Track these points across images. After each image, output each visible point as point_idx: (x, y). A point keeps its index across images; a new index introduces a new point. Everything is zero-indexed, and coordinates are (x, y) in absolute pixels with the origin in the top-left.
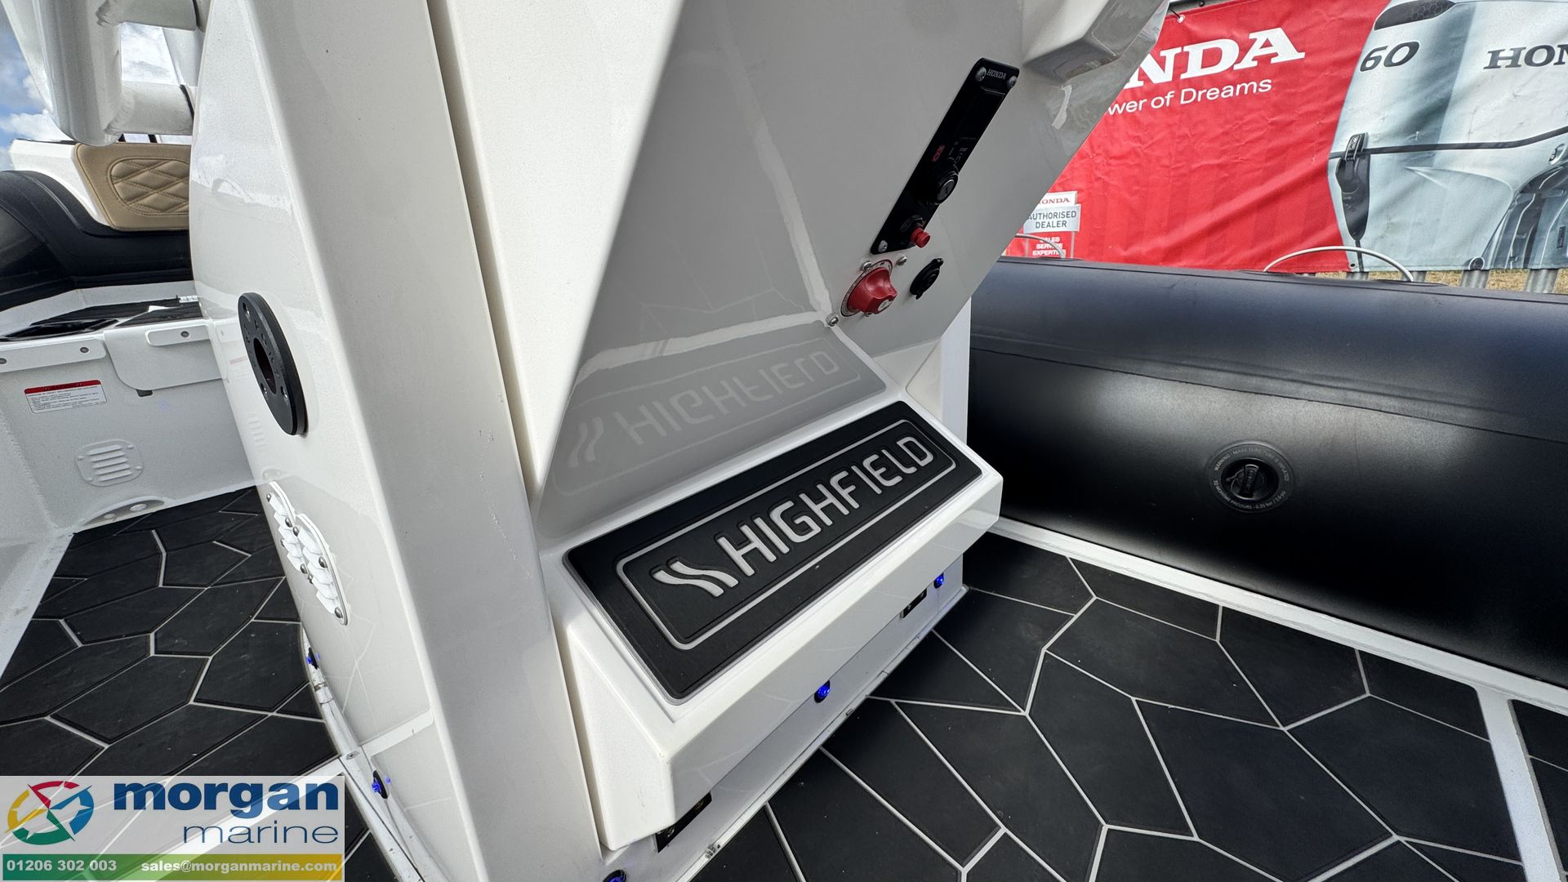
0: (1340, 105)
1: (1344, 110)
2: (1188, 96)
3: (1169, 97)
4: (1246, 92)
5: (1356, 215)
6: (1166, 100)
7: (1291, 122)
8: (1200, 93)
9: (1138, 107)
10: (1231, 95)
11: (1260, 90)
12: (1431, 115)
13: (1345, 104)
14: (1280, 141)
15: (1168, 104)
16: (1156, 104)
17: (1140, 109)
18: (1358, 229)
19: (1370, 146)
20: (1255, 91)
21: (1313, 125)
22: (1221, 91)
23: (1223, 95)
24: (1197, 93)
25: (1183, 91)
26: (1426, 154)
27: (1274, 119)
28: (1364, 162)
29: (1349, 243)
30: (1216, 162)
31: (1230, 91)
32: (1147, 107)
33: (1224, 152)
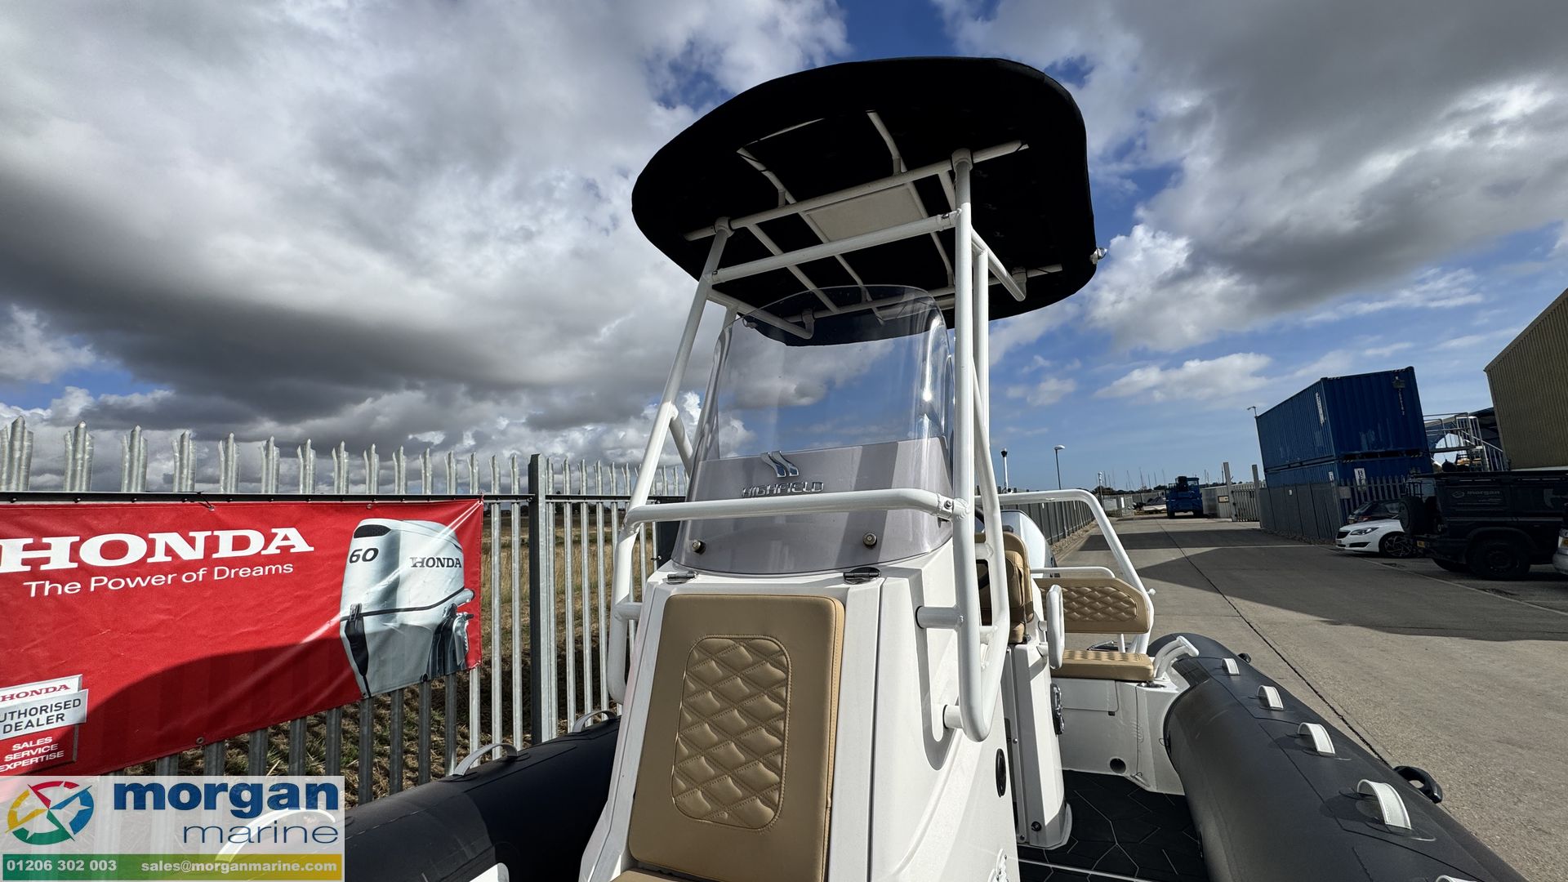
0: (340, 584)
1: (344, 587)
2: (221, 573)
3: (201, 573)
4: (273, 572)
5: (361, 658)
6: (198, 576)
7: (310, 596)
8: (233, 571)
9: (166, 581)
10: (261, 573)
11: (285, 571)
12: (391, 592)
13: (344, 584)
14: (304, 609)
15: (201, 579)
16: (187, 578)
17: (169, 582)
18: (363, 669)
19: (363, 611)
20: (280, 572)
21: (325, 598)
22: (252, 571)
23: (254, 573)
24: (230, 572)
25: (216, 569)
26: (391, 615)
27: (298, 593)
28: (360, 622)
29: (360, 678)
30: (254, 629)
31: (260, 571)
32: (176, 581)
33: (259, 621)
